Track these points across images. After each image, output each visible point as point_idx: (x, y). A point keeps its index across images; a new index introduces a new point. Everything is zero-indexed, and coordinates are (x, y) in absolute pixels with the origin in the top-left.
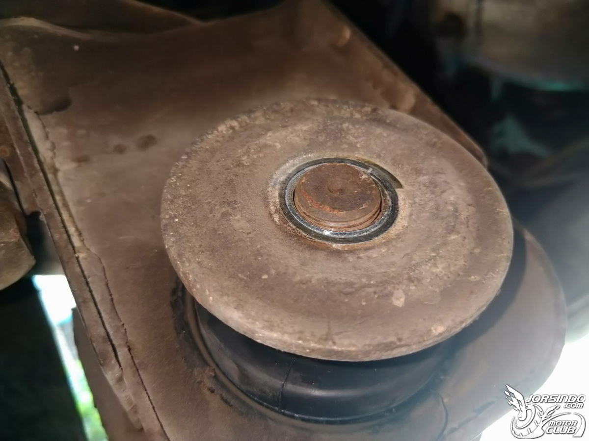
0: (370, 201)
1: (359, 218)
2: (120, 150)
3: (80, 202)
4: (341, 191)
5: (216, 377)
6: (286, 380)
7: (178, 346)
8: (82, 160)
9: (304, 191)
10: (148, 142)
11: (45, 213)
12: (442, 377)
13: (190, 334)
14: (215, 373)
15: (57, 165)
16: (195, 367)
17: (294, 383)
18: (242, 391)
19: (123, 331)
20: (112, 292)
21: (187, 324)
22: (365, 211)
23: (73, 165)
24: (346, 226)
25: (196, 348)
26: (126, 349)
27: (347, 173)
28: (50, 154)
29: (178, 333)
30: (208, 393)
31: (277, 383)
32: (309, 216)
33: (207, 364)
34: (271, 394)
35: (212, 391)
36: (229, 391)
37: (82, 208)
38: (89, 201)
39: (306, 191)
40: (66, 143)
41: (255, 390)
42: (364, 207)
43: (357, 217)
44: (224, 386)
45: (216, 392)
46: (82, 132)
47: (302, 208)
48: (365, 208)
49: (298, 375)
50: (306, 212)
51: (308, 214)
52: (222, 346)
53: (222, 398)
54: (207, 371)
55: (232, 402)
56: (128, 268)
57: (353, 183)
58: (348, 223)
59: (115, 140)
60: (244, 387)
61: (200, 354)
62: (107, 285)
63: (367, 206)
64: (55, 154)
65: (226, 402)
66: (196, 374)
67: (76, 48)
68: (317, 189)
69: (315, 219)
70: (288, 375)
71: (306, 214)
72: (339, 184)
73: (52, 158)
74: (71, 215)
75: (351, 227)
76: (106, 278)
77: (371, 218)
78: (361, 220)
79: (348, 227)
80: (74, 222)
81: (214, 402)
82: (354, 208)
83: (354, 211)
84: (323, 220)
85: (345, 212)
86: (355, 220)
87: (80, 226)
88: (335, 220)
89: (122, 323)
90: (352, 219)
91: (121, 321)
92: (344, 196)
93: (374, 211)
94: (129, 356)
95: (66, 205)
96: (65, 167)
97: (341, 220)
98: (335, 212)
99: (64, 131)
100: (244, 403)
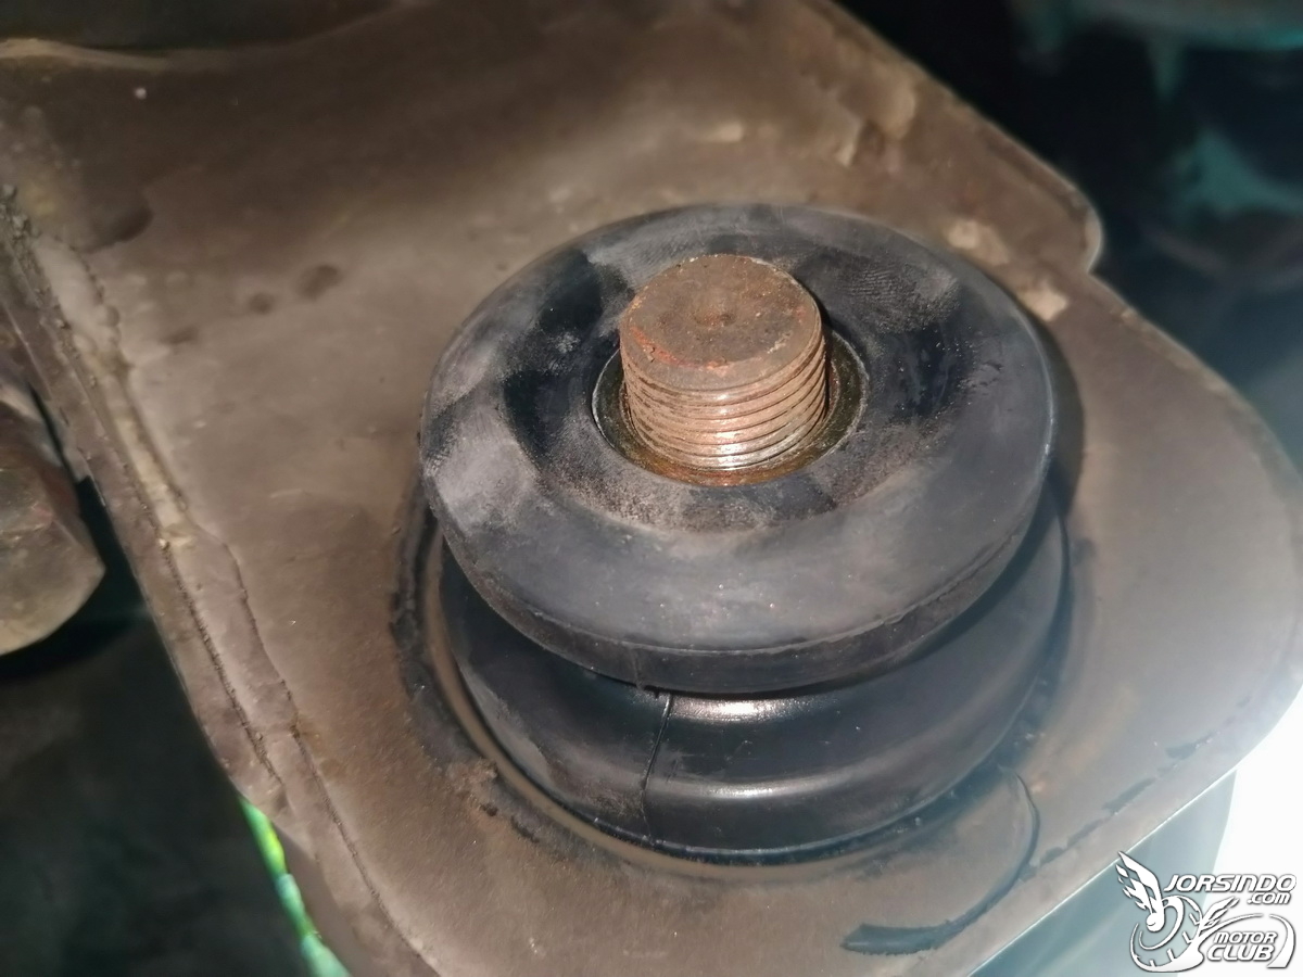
0: (791, 332)
1: (769, 375)
2: (262, 305)
3: (181, 430)
4: (728, 318)
5: (499, 780)
6: (651, 770)
7: (410, 719)
8: (181, 338)
9: (635, 329)
10: (322, 279)
11: (89, 458)
12: (1029, 736)
13: (437, 690)
14: (496, 771)
15: (128, 354)
16: (450, 762)
17: (667, 776)
18: (565, 807)
19: (284, 696)
20: (256, 615)
21: (430, 671)
22: (782, 359)
23: (162, 352)
24: (736, 398)
25: (454, 721)
26: (290, 735)
27: (739, 276)
28: (107, 333)
29: (410, 692)
30: (484, 816)
31: (630, 778)
32: (653, 386)
33: (481, 754)
34: (623, 807)
35: (492, 813)
36: (530, 809)
37: (186, 442)
38: (201, 424)
39: (641, 328)
40: (145, 307)
41: (588, 801)
42: (777, 347)
43: (764, 373)
44: (518, 798)
45: (499, 813)
46: (175, 277)
47: (636, 369)
48: (780, 349)
49: (678, 755)
50: (646, 378)
51: (650, 381)
52: (505, 707)
53: (515, 826)
54: (478, 768)
55: (538, 832)
56: (292, 559)
57: (753, 295)
58: (746, 389)
59: (248, 287)
60: (567, 797)
61: (463, 733)
62: (244, 601)
63: (784, 344)
64: (118, 331)
65: (525, 833)
66: (452, 776)
67: (141, 93)
68: (665, 320)
69: (667, 392)
70: (654, 759)
71: (646, 383)
72: (718, 304)
73: (115, 342)
74: (157, 458)
75: (752, 398)
76: (241, 586)
77: (799, 371)
78: (773, 381)
79: (745, 400)
80: (163, 471)
81: (498, 836)
82: (753, 353)
83: (752, 359)
84: (684, 390)
85: (732, 364)
86: (759, 380)
87: (181, 480)
88: (711, 387)
89: (280, 680)
90: (752, 379)
91: (278, 676)
92: (731, 329)
93: (804, 356)
94: (297, 750)
95: (144, 438)
96: (145, 356)
97: (725, 385)
98: (710, 368)
99: (138, 280)
100: (566, 832)
